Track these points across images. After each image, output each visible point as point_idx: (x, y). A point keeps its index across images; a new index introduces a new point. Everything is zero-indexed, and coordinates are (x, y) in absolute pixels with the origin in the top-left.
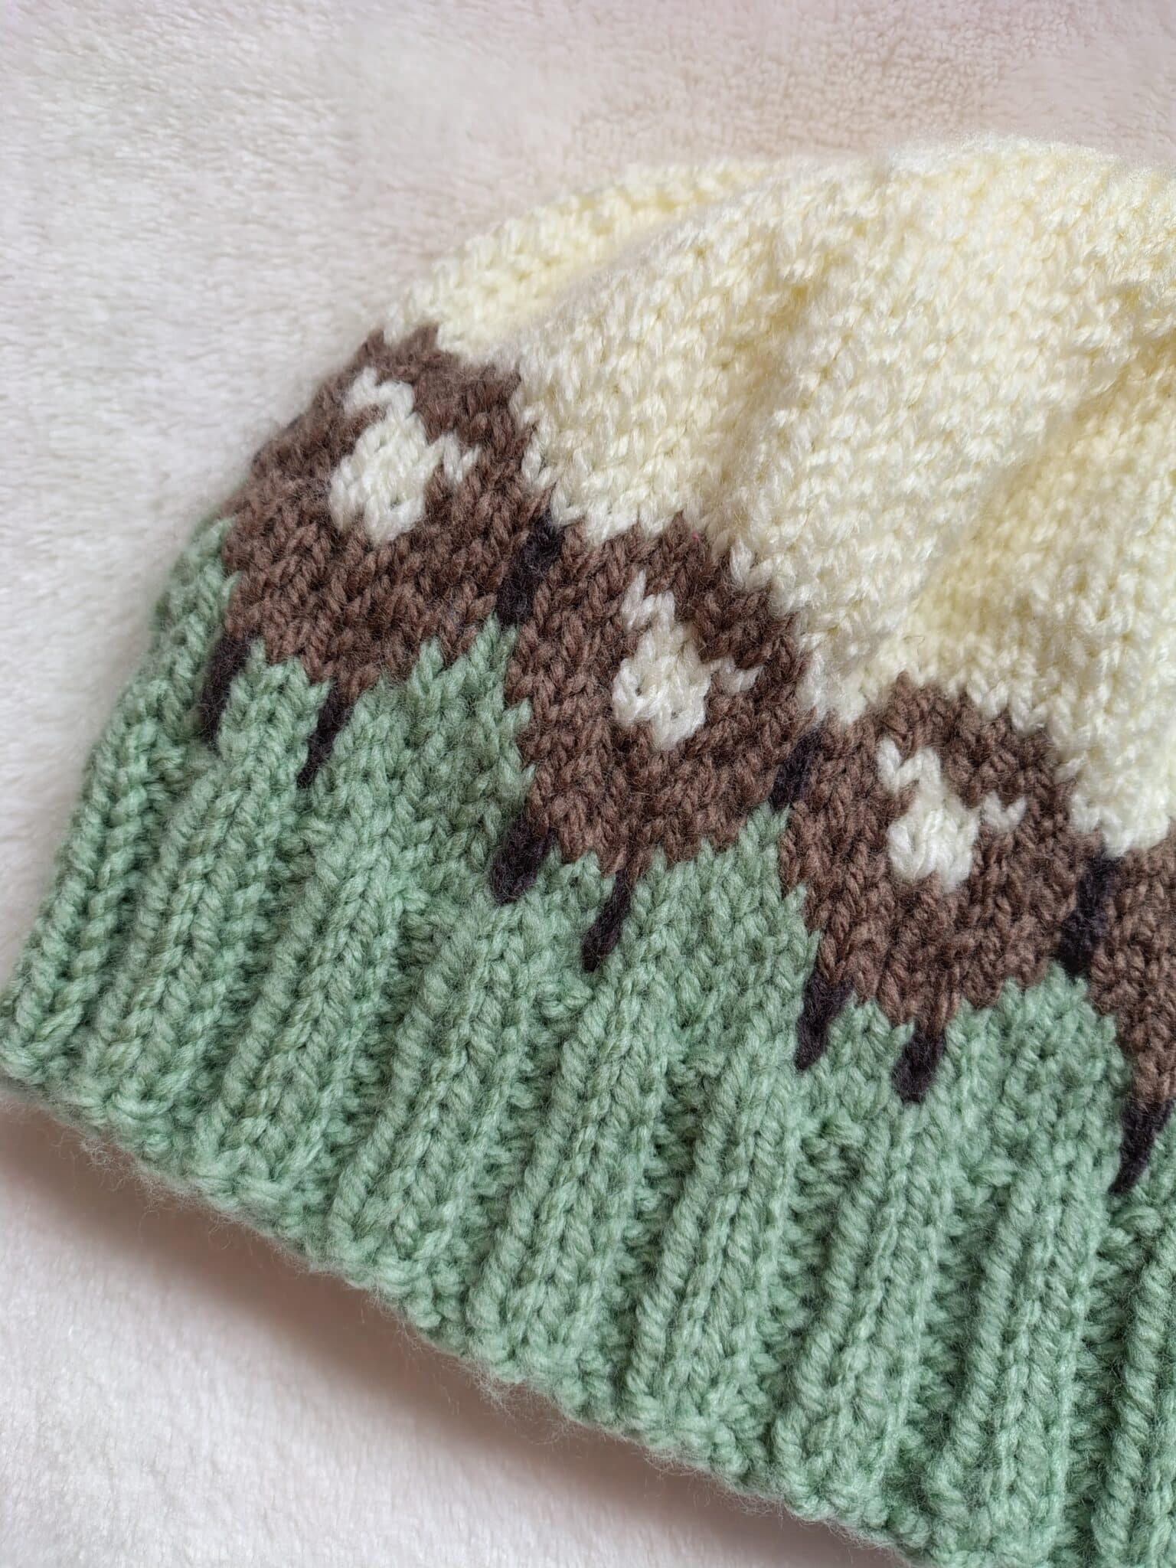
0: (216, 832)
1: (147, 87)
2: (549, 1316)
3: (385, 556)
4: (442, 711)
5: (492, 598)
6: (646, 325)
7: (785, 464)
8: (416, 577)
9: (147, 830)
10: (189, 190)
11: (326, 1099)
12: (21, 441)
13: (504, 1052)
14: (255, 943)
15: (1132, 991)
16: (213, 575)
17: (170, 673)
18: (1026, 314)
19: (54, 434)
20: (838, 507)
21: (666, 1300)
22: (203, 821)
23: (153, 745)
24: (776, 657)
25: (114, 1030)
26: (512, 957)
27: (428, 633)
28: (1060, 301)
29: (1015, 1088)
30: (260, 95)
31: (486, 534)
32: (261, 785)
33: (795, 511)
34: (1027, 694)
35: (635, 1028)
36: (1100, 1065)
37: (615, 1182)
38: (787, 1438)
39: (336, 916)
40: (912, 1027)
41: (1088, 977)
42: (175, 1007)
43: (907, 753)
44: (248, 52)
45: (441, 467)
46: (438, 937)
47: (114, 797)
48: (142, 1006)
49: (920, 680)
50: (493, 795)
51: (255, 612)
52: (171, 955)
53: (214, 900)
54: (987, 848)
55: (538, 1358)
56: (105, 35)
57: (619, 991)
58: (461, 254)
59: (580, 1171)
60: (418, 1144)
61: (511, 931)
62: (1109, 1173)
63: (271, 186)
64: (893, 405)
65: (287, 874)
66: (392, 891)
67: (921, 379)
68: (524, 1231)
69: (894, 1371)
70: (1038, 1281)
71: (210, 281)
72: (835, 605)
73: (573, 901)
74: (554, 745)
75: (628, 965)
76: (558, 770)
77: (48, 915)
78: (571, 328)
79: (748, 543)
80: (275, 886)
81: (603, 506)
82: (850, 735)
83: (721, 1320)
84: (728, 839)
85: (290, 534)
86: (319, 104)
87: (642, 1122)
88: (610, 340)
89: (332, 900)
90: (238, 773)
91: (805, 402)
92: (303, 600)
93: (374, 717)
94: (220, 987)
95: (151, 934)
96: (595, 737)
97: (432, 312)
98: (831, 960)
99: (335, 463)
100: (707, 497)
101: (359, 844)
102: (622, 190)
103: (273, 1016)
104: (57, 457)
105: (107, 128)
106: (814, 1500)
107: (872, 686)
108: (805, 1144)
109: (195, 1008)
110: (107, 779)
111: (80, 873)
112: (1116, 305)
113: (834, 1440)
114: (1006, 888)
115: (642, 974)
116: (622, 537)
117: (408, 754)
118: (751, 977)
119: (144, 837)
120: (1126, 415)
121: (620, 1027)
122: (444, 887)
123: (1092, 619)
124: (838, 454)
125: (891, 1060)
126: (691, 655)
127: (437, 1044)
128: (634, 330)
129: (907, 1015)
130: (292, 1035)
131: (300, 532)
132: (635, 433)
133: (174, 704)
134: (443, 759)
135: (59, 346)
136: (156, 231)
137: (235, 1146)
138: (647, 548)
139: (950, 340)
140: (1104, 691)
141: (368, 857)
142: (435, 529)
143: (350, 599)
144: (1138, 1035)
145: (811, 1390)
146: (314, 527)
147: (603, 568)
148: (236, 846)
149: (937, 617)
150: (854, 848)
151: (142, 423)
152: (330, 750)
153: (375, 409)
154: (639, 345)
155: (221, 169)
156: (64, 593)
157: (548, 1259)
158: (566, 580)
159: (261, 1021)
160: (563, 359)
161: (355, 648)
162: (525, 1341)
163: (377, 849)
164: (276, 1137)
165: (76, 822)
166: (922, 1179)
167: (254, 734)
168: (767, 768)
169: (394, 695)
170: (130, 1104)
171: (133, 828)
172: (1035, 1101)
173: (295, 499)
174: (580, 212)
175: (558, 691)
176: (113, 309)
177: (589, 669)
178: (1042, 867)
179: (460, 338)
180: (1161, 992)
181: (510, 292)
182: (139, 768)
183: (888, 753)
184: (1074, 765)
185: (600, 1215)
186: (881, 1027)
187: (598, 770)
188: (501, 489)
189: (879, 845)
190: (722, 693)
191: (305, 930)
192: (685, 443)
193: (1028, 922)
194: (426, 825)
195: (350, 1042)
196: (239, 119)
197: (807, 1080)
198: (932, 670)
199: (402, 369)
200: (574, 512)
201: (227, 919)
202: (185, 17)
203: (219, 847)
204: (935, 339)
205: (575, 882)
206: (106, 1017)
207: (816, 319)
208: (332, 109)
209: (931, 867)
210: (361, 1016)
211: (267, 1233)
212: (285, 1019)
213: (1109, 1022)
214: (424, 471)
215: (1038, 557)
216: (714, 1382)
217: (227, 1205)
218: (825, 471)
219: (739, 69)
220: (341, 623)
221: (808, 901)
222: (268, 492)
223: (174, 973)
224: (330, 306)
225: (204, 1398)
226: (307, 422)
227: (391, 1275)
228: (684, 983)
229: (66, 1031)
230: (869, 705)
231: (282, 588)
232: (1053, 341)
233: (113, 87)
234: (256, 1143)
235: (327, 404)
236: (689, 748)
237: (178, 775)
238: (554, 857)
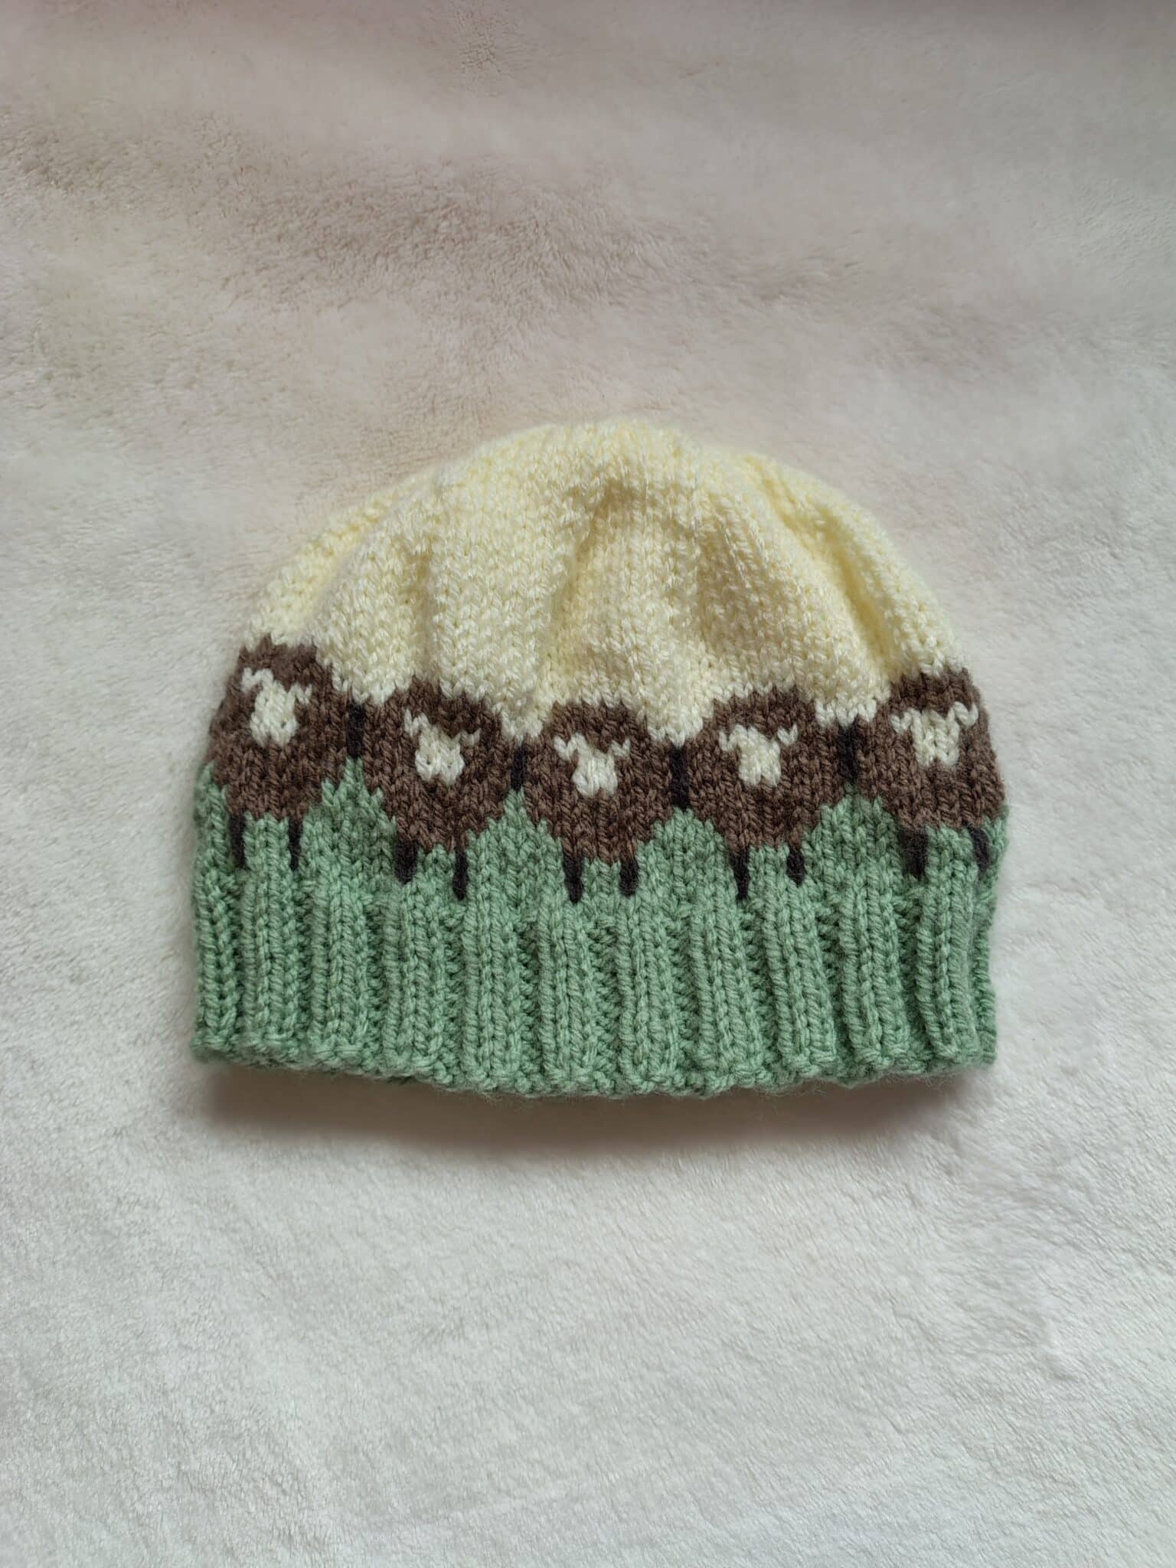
0: (263, 904)
1: (78, 570)
2: (499, 1053)
3: (289, 750)
4: (343, 808)
5: (345, 749)
6: (362, 602)
7: (446, 639)
8: (306, 753)
9: (232, 919)
10: (122, 612)
11: (361, 1002)
12: (91, 767)
13: (434, 950)
14: (302, 948)
15: (712, 805)
16: (214, 792)
17: (213, 844)
18: (529, 523)
19: (107, 757)
20: (478, 647)
21: (550, 1027)
22: (256, 902)
23: (219, 880)
24: (483, 723)
25: (253, 1009)
26: (421, 906)
27: (321, 777)
28: (543, 509)
29: (678, 871)
30: (136, 552)
31: (329, 722)
32: (275, 875)
33: (460, 657)
34: (608, 691)
35: (490, 915)
36: (712, 844)
37: (507, 986)
38: (626, 1062)
39: (332, 919)
40: (619, 863)
41: (691, 807)
42: (278, 987)
43: (567, 739)
44: (122, 533)
45: (297, 701)
46: (383, 911)
47: (211, 910)
48: (262, 993)
49: (563, 702)
50: (381, 837)
51: (240, 800)
52: (266, 966)
53: (275, 934)
54: (621, 767)
55: (501, 1072)
56: (49, 553)
57: (477, 901)
58: (267, 595)
59: (490, 987)
60: (410, 1004)
61: (415, 894)
62: (733, 891)
63: (160, 595)
64: (484, 593)
65: (303, 911)
66: (354, 899)
67: (492, 575)
68: (474, 1023)
69: (664, 1016)
70: (715, 950)
71: (152, 653)
72: (500, 689)
73: (439, 870)
74: (400, 803)
75: (476, 888)
76: (406, 815)
77: (203, 974)
78: (330, 617)
79: (446, 679)
80: (300, 919)
81: (377, 687)
82: (539, 742)
83: (577, 1025)
84: (499, 813)
85: (241, 759)
86: (166, 545)
87: (511, 955)
88: (348, 614)
89: (328, 913)
90: (262, 874)
91: (444, 608)
92: (260, 786)
93: (313, 825)
94: (294, 972)
95: (253, 960)
96: (417, 792)
97: (265, 629)
98: (569, 848)
99: (249, 718)
100: (423, 663)
101: (330, 884)
102: (330, 531)
103: (322, 974)
104: (112, 767)
105: (68, 597)
106: (645, 1083)
107: (544, 715)
108: (589, 935)
109: (286, 985)
110: (204, 903)
111: (210, 949)
112: (571, 499)
113: (644, 1054)
114: (636, 783)
115: (483, 890)
116: (391, 698)
117: (336, 835)
118: (537, 871)
119: (232, 922)
120: (603, 543)
121: (483, 916)
122: (378, 889)
123: (618, 645)
124: (467, 625)
125: (616, 882)
126: (445, 737)
127: (401, 958)
128: (357, 605)
129: (615, 858)
130: (334, 979)
131: (246, 756)
132: (378, 650)
133: (220, 856)
134: (352, 830)
135: (90, 713)
136: (113, 639)
137: (329, 1036)
138: (405, 698)
139: (498, 553)
140: (637, 676)
141: (336, 888)
142: (306, 729)
143: (281, 777)
144: (722, 823)
145: (628, 1037)
146: (251, 751)
147: (388, 715)
148: (275, 907)
149: (561, 669)
150: (561, 793)
151: (148, 734)
152: (300, 848)
153: (257, 686)
154: (362, 612)
155: (132, 596)
156: (143, 830)
157: (489, 1030)
158: (374, 727)
159: (318, 978)
160: (332, 632)
161: (292, 797)
162: (492, 1067)
163: (339, 882)
164: (345, 1025)
165: (198, 928)
166: (647, 928)
167: (262, 854)
168: (503, 773)
169: (318, 811)
170: (274, 1036)
171: (225, 920)
172: (690, 873)
173: (237, 742)
174: (315, 549)
175: (391, 779)
176: (110, 685)
177: (402, 763)
178: (648, 766)
179: (282, 635)
180: (724, 799)
181: (297, 603)
182: (217, 892)
183: (559, 743)
184: (641, 714)
185: (506, 1003)
186: (605, 869)
187: (425, 806)
188: (328, 699)
189: (572, 787)
190: (467, 748)
191: (321, 930)
192: (403, 643)
193: (652, 793)
194: (358, 864)
195: (362, 972)
196: (131, 568)
197: (579, 906)
198: (568, 696)
199: (261, 663)
200: (365, 695)
201: (284, 941)
202: (84, 528)
203: (268, 912)
204: (491, 556)
205: (436, 861)
206: (248, 1005)
207: (434, 570)
208: (174, 545)
209: (598, 787)
210: (363, 960)
211: (360, 1072)
212: (328, 974)
213: (708, 823)
214: (290, 705)
215: (589, 625)
216: (584, 1052)
217: (334, 1062)
218: (467, 633)
219: (363, 442)
220: (281, 790)
221: (548, 825)
222: (223, 742)
223: (270, 973)
224: (214, 640)
225: (369, 1187)
226: (228, 704)
227: (422, 1064)
228: (507, 887)
229: (232, 1020)
230: (544, 724)
231: (248, 784)
232: (548, 529)
233: (62, 577)
234: (337, 1031)
235: (233, 692)
236: (463, 778)
237: (236, 887)
238: (420, 853)
